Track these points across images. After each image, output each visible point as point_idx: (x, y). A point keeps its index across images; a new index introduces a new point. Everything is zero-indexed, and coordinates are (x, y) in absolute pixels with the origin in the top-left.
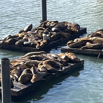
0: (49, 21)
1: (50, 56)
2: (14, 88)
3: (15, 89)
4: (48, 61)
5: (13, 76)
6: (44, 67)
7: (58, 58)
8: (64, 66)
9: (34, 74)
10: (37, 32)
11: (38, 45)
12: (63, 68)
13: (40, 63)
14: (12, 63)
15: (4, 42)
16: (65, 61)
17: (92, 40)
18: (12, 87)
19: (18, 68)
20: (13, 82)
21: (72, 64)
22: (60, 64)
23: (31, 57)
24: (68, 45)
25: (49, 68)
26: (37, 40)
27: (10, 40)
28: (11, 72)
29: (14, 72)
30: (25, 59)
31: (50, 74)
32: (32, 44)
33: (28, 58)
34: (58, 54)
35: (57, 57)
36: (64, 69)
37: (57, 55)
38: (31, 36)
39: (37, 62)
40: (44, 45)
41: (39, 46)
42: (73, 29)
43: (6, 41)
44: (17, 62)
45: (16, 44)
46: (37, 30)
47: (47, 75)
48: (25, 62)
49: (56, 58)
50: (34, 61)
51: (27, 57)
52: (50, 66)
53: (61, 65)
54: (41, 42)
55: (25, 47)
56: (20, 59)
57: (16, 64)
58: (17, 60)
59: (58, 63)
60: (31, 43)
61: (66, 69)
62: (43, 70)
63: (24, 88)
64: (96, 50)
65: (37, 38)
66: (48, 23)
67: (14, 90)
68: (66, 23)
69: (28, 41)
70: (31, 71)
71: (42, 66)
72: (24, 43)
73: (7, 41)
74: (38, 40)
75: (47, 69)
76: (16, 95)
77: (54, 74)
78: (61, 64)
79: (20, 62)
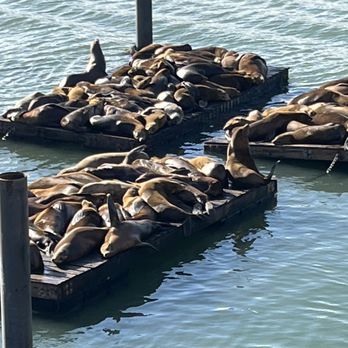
0: (160, 46)
1: (163, 164)
2: (46, 272)
3: (47, 275)
4: (156, 184)
5: (39, 233)
6: (144, 202)
7: (188, 172)
8: (212, 198)
9: (112, 226)
10: (130, 82)
11: (139, 126)
12: (208, 206)
13: (129, 188)
14: (35, 191)
15: (21, 116)
16: (215, 181)
17: (309, 113)
18: (40, 270)
19: (57, 206)
20: (42, 254)
21: (237, 193)
22: (197, 193)
23: (99, 168)
24: (227, 132)
25: (161, 206)
26: (133, 109)
27: (41, 108)
28: (33, 221)
29: (44, 221)
30: (78, 177)
31: (163, 226)
32: (118, 123)
33: (88, 172)
34: (189, 161)
35: (187, 168)
36: (212, 207)
37: (187, 162)
38: (109, 96)
39: (119, 185)
40: (157, 128)
41: (144, 130)
42: (245, 74)
43: (28, 115)
44: (52, 186)
45: (64, 123)
46: (127, 77)
47: (156, 231)
48: (79, 187)
49: (184, 171)
50: (108, 184)
51: (86, 169)
52: (165, 200)
53: (200, 196)
54: (147, 118)
55: (93, 136)
56: (64, 177)
57: (49, 193)
58: (52, 180)
59: (189, 188)
60: (115, 121)
61: (216, 208)
62: (143, 211)
63: (79, 273)
64: (325, 146)
65: (132, 102)
66: (157, 52)
67: (45, 279)
68: (217, 53)
69: (102, 113)
70: (101, 217)
71: (138, 199)
72: (92, 120)
73: (34, 113)
74: (136, 111)
75: (155, 208)
76: (54, 297)
77: (178, 225)
78: (200, 193)
79: (63, 186)
